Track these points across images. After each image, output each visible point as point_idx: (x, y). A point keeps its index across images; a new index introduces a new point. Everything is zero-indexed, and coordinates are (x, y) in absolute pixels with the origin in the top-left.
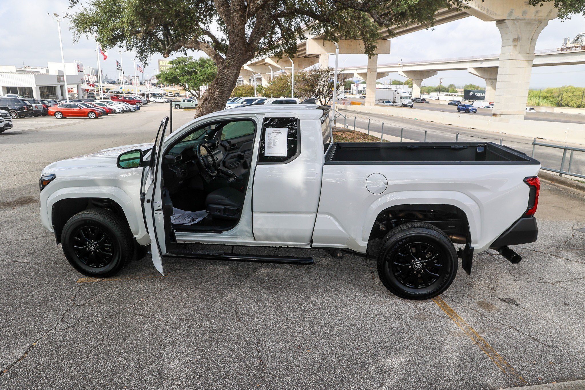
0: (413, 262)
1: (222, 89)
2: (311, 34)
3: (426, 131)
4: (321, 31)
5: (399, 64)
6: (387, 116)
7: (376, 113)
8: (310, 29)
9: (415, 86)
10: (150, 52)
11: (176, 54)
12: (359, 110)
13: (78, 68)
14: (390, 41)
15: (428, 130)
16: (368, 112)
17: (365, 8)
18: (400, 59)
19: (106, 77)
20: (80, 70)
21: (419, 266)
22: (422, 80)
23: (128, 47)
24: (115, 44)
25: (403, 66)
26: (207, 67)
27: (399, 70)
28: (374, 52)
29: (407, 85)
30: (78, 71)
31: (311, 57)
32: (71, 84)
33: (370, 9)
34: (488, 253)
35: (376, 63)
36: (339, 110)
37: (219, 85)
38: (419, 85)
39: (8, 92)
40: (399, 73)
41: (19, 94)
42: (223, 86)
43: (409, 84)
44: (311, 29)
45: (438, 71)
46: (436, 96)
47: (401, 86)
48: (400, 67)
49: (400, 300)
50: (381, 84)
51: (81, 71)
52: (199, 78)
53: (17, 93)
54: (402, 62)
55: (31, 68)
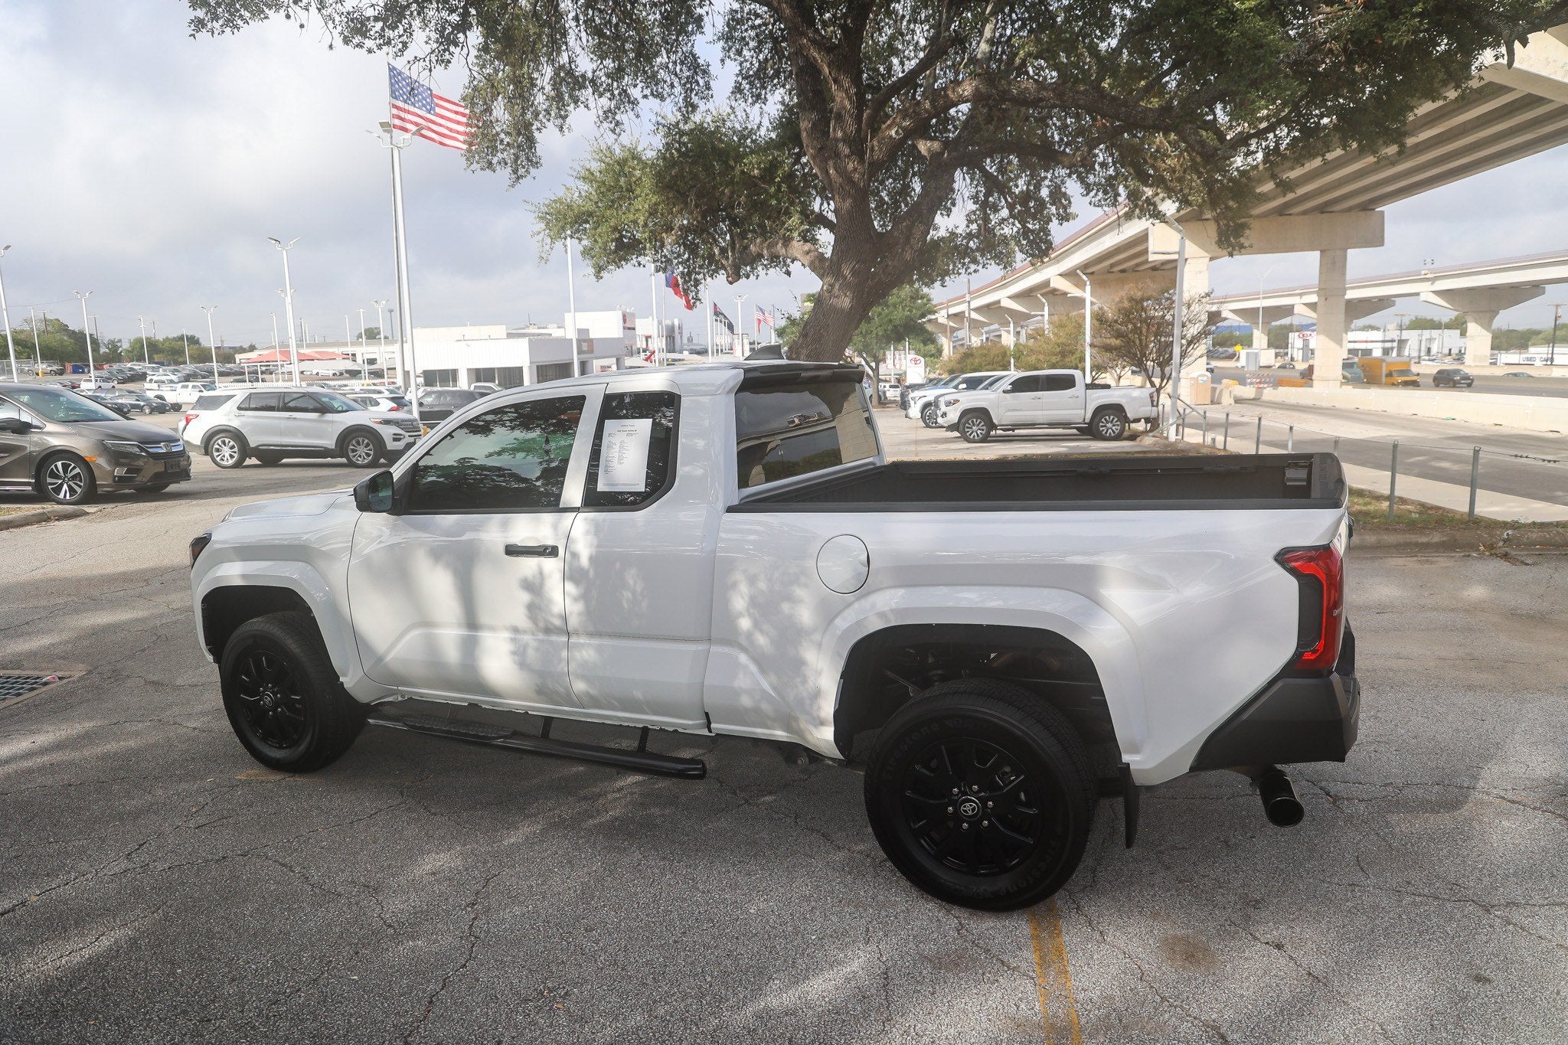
0: (957, 795)
1: (816, 348)
2: (1095, 205)
3: (1476, 452)
4: (1119, 195)
5: (1423, 272)
6: (1368, 413)
7: (1338, 405)
8: (1092, 194)
9: (1472, 327)
10: (708, 272)
11: (767, 274)
12: (1293, 401)
13: (625, 321)
14: (1382, 213)
15: (1484, 448)
16: (1318, 404)
17: (1164, 121)
18: (1429, 260)
19: (690, 340)
20: (628, 325)
21: (973, 809)
22: (1494, 313)
23: (659, 264)
24: (627, 260)
25: (1436, 279)
26: (894, 305)
27: (1425, 290)
28: (1242, 240)
29: (1457, 329)
30: (624, 328)
31: (1169, 270)
32: (604, 357)
33: (1178, 121)
34: (1328, 794)
35: (1344, 274)
36: (1238, 401)
37: (808, 339)
38: (1487, 326)
39: (478, 380)
40: (1423, 297)
41: (497, 382)
42: (820, 340)
43: (1459, 325)
44: (1095, 191)
45: (1547, 286)
46: (1545, 356)
47: (1435, 333)
48: (1428, 280)
49: (930, 906)
50: (1378, 329)
51: (629, 328)
52: (875, 332)
53: (493, 381)
54: (1432, 266)
55: (539, 328)
